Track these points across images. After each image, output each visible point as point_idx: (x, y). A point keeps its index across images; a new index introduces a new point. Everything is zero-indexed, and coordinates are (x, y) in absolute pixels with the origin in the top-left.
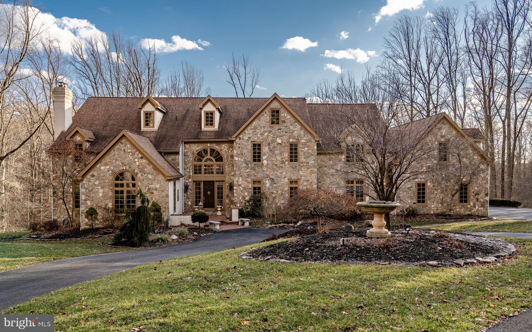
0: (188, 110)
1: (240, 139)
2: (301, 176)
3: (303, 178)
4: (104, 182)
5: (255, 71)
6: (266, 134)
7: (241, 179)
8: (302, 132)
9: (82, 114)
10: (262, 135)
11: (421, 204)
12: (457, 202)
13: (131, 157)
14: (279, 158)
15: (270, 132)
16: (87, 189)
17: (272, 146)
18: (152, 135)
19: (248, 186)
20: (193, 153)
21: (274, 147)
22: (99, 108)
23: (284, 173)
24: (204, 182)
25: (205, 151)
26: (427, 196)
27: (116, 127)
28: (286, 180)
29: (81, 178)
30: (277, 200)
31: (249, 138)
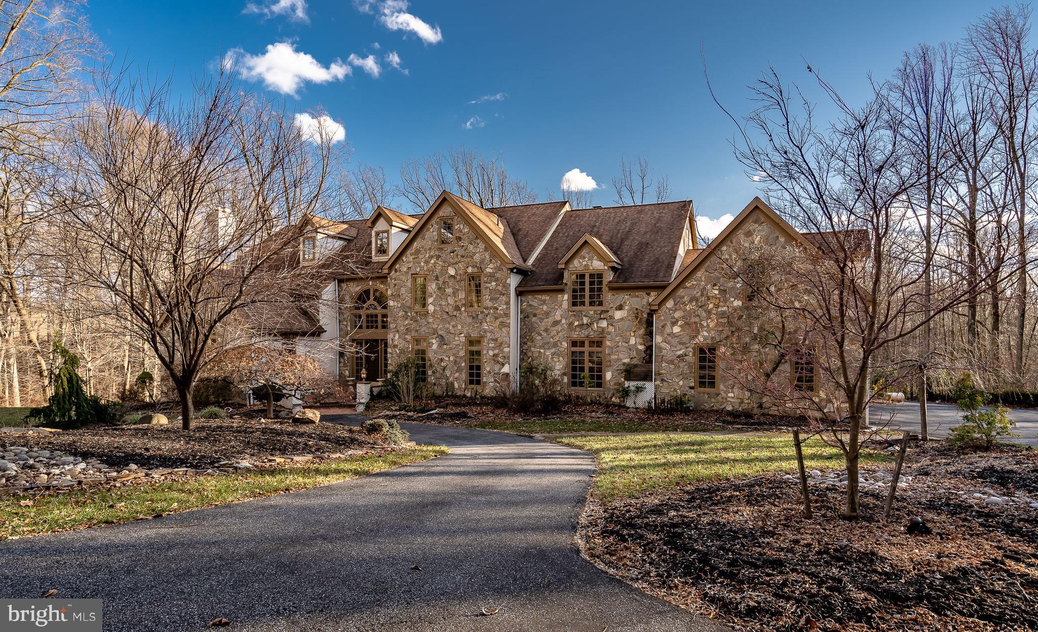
1: (396, 271)
2: (485, 331)
3: (489, 334)
6: (432, 262)
7: (397, 337)
8: (488, 255)
10: (427, 262)
11: (707, 390)
14: (451, 300)
15: (438, 257)
17: (441, 279)
19: (407, 348)
20: (352, 298)
21: (444, 282)
23: (459, 327)
24: (367, 341)
25: (367, 292)
26: (719, 373)
28: (463, 339)
30: (448, 373)
31: (409, 268)
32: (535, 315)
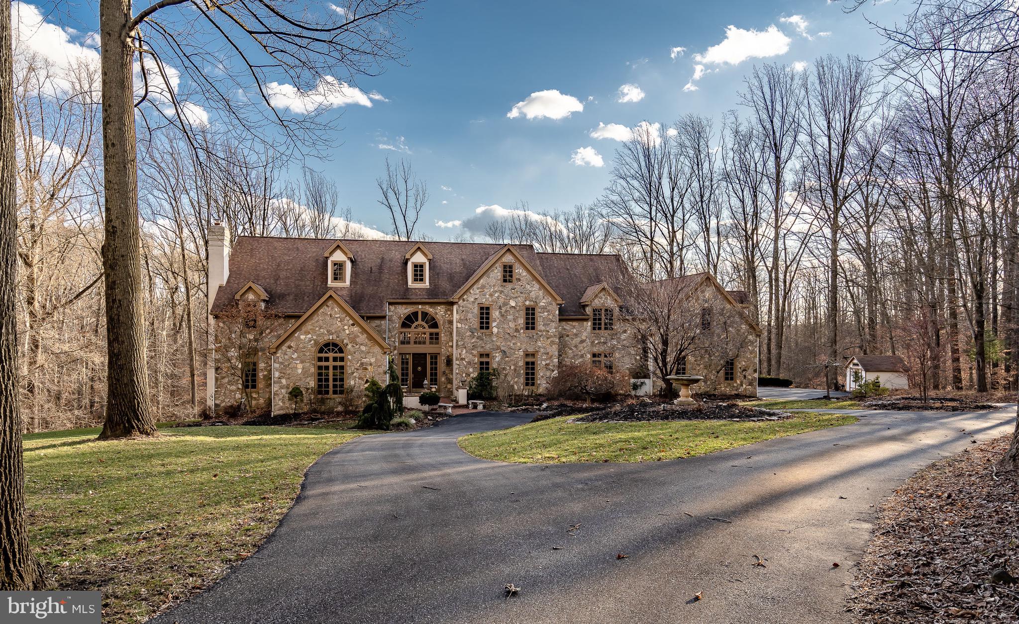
0: (383, 258)
1: (464, 300)
2: (540, 347)
3: (542, 350)
4: (305, 355)
6: (496, 295)
7: (464, 351)
8: (541, 293)
9: (238, 262)
10: (491, 295)
12: (722, 379)
13: (339, 324)
14: (512, 325)
15: (501, 292)
16: (281, 363)
17: (504, 309)
18: (345, 293)
19: (473, 360)
20: (400, 318)
21: (506, 311)
22: (259, 252)
23: (519, 344)
24: (414, 354)
25: (415, 314)
26: (688, 372)
27: (293, 281)
28: (521, 353)
29: (274, 350)
30: (509, 378)
31: (476, 299)
32: (568, 336)
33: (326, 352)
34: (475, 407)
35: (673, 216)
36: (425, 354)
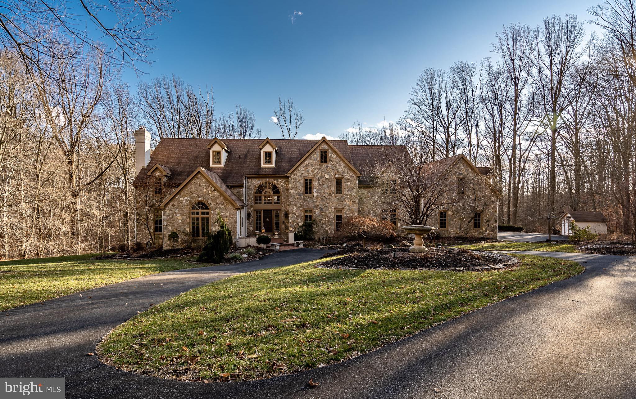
0: (249, 150)
1: (294, 175)
2: (345, 205)
3: (347, 207)
4: (183, 210)
5: (299, 114)
6: (316, 171)
7: (295, 208)
8: (346, 169)
9: (158, 153)
10: (313, 171)
11: (443, 229)
12: (472, 227)
13: (205, 190)
14: (326, 191)
15: (319, 169)
16: (168, 216)
17: (321, 180)
18: (220, 171)
19: (301, 214)
20: (255, 187)
21: (323, 182)
22: (173, 147)
23: (331, 204)
24: (264, 211)
25: (265, 184)
26: (448, 222)
27: (189, 164)
28: (333, 209)
29: (163, 208)
30: (324, 226)
31: (302, 174)
32: (365, 198)
33: (197, 209)
34: (298, 245)
35: (448, 127)
36: (271, 210)
